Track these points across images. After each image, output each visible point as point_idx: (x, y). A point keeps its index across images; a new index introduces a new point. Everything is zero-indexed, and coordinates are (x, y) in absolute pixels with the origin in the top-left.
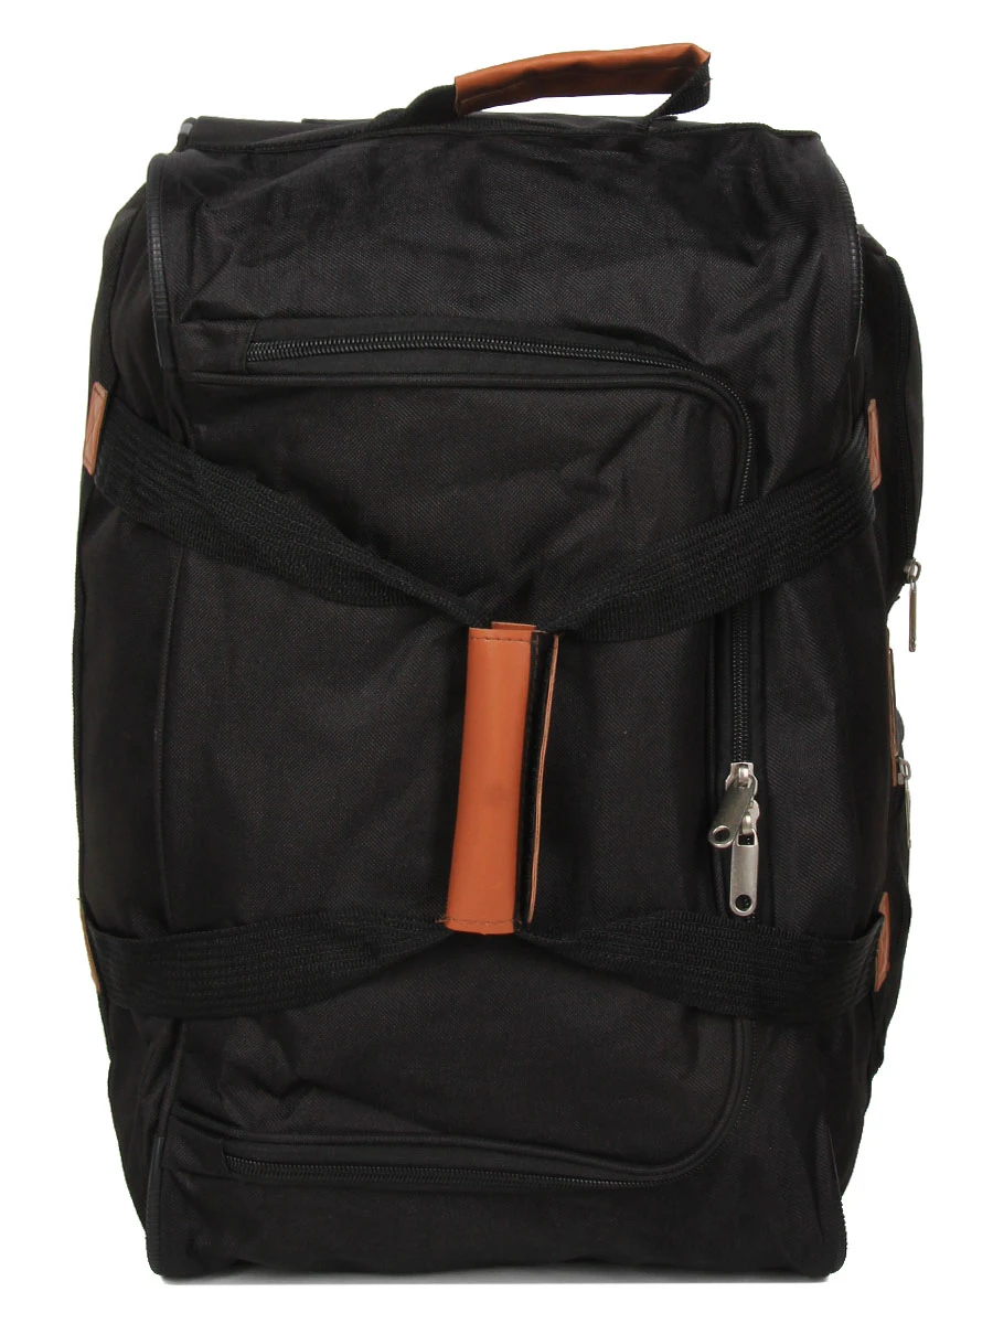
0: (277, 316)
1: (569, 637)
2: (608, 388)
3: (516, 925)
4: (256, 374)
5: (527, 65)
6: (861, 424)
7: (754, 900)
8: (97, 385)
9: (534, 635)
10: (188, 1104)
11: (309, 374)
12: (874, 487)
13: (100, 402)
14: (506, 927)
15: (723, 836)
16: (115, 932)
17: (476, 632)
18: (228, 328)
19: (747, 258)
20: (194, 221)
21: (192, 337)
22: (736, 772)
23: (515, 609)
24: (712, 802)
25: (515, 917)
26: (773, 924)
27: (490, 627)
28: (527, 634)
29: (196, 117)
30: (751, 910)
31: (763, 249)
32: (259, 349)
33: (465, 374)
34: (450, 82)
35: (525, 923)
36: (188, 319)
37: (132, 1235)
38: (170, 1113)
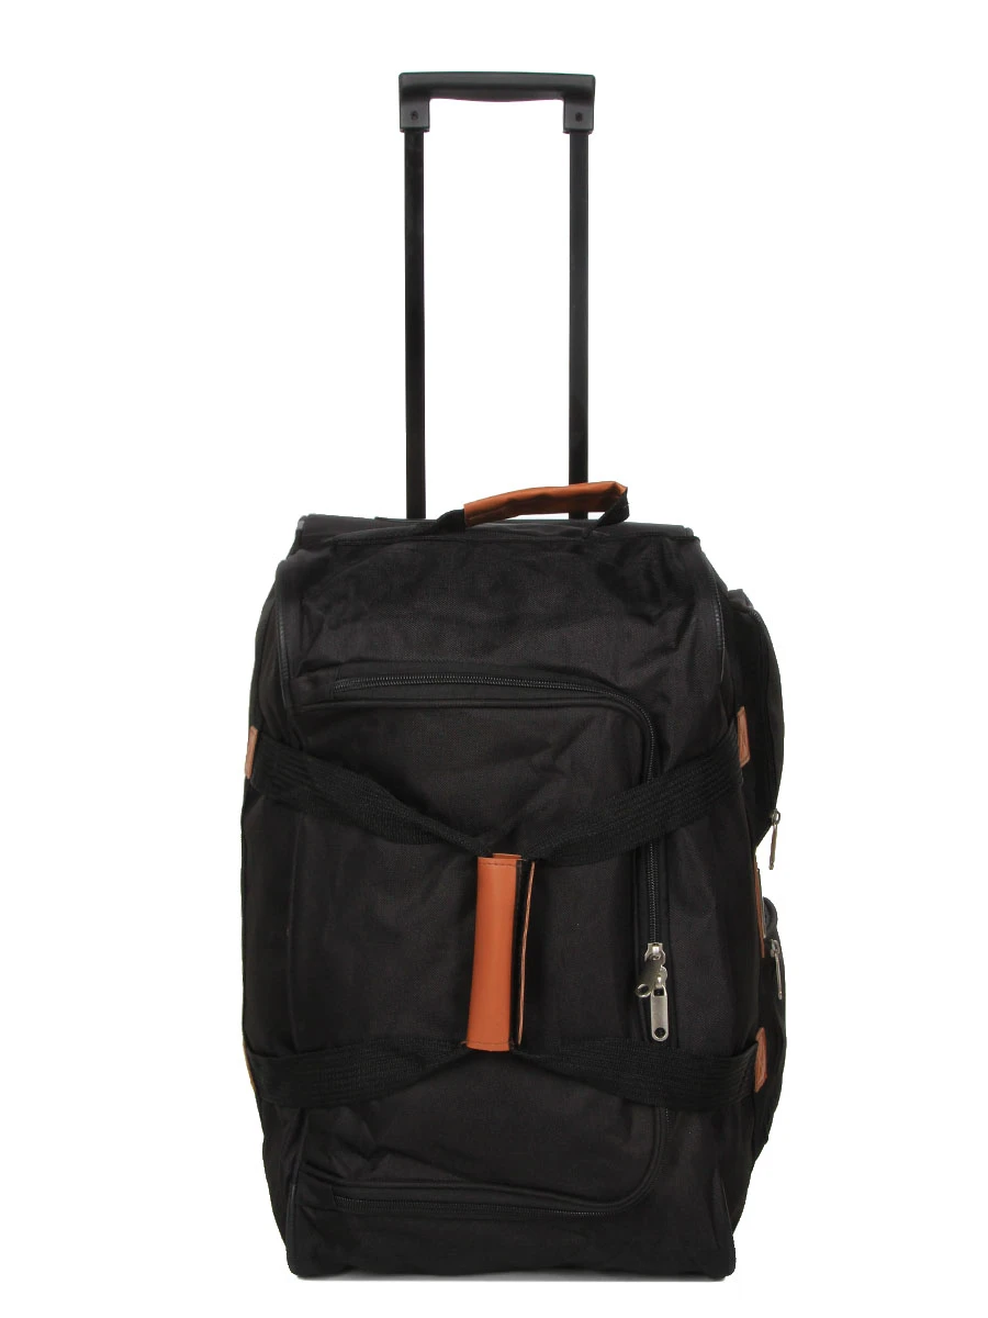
0: (352, 661)
1: (541, 864)
2: (557, 707)
3: (510, 1045)
4: (342, 700)
5: (510, 496)
6: (732, 724)
7: (667, 1031)
8: (252, 728)
9: (518, 862)
10: (308, 1163)
11: (373, 699)
12: (743, 764)
13: (254, 738)
14: (505, 1047)
15: (645, 990)
16: (264, 1054)
17: (482, 860)
18: (321, 674)
19: (649, 620)
20: (304, 610)
21: (303, 684)
22: (651, 949)
23: (506, 845)
24: (637, 969)
25: (510, 1040)
26: (678, 1047)
27: (491, 857)
28: (514, 862)
29: (307, 515)
30: (665, 1037)
31: (660, 615)
32: (342, 684)
33: (470, 699)
34: (461, 507)
35: (516, 1046)
36: (300, 675)
37: (279, 1249)
38: (299, 1170)
